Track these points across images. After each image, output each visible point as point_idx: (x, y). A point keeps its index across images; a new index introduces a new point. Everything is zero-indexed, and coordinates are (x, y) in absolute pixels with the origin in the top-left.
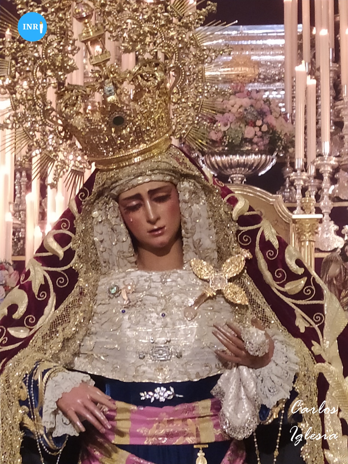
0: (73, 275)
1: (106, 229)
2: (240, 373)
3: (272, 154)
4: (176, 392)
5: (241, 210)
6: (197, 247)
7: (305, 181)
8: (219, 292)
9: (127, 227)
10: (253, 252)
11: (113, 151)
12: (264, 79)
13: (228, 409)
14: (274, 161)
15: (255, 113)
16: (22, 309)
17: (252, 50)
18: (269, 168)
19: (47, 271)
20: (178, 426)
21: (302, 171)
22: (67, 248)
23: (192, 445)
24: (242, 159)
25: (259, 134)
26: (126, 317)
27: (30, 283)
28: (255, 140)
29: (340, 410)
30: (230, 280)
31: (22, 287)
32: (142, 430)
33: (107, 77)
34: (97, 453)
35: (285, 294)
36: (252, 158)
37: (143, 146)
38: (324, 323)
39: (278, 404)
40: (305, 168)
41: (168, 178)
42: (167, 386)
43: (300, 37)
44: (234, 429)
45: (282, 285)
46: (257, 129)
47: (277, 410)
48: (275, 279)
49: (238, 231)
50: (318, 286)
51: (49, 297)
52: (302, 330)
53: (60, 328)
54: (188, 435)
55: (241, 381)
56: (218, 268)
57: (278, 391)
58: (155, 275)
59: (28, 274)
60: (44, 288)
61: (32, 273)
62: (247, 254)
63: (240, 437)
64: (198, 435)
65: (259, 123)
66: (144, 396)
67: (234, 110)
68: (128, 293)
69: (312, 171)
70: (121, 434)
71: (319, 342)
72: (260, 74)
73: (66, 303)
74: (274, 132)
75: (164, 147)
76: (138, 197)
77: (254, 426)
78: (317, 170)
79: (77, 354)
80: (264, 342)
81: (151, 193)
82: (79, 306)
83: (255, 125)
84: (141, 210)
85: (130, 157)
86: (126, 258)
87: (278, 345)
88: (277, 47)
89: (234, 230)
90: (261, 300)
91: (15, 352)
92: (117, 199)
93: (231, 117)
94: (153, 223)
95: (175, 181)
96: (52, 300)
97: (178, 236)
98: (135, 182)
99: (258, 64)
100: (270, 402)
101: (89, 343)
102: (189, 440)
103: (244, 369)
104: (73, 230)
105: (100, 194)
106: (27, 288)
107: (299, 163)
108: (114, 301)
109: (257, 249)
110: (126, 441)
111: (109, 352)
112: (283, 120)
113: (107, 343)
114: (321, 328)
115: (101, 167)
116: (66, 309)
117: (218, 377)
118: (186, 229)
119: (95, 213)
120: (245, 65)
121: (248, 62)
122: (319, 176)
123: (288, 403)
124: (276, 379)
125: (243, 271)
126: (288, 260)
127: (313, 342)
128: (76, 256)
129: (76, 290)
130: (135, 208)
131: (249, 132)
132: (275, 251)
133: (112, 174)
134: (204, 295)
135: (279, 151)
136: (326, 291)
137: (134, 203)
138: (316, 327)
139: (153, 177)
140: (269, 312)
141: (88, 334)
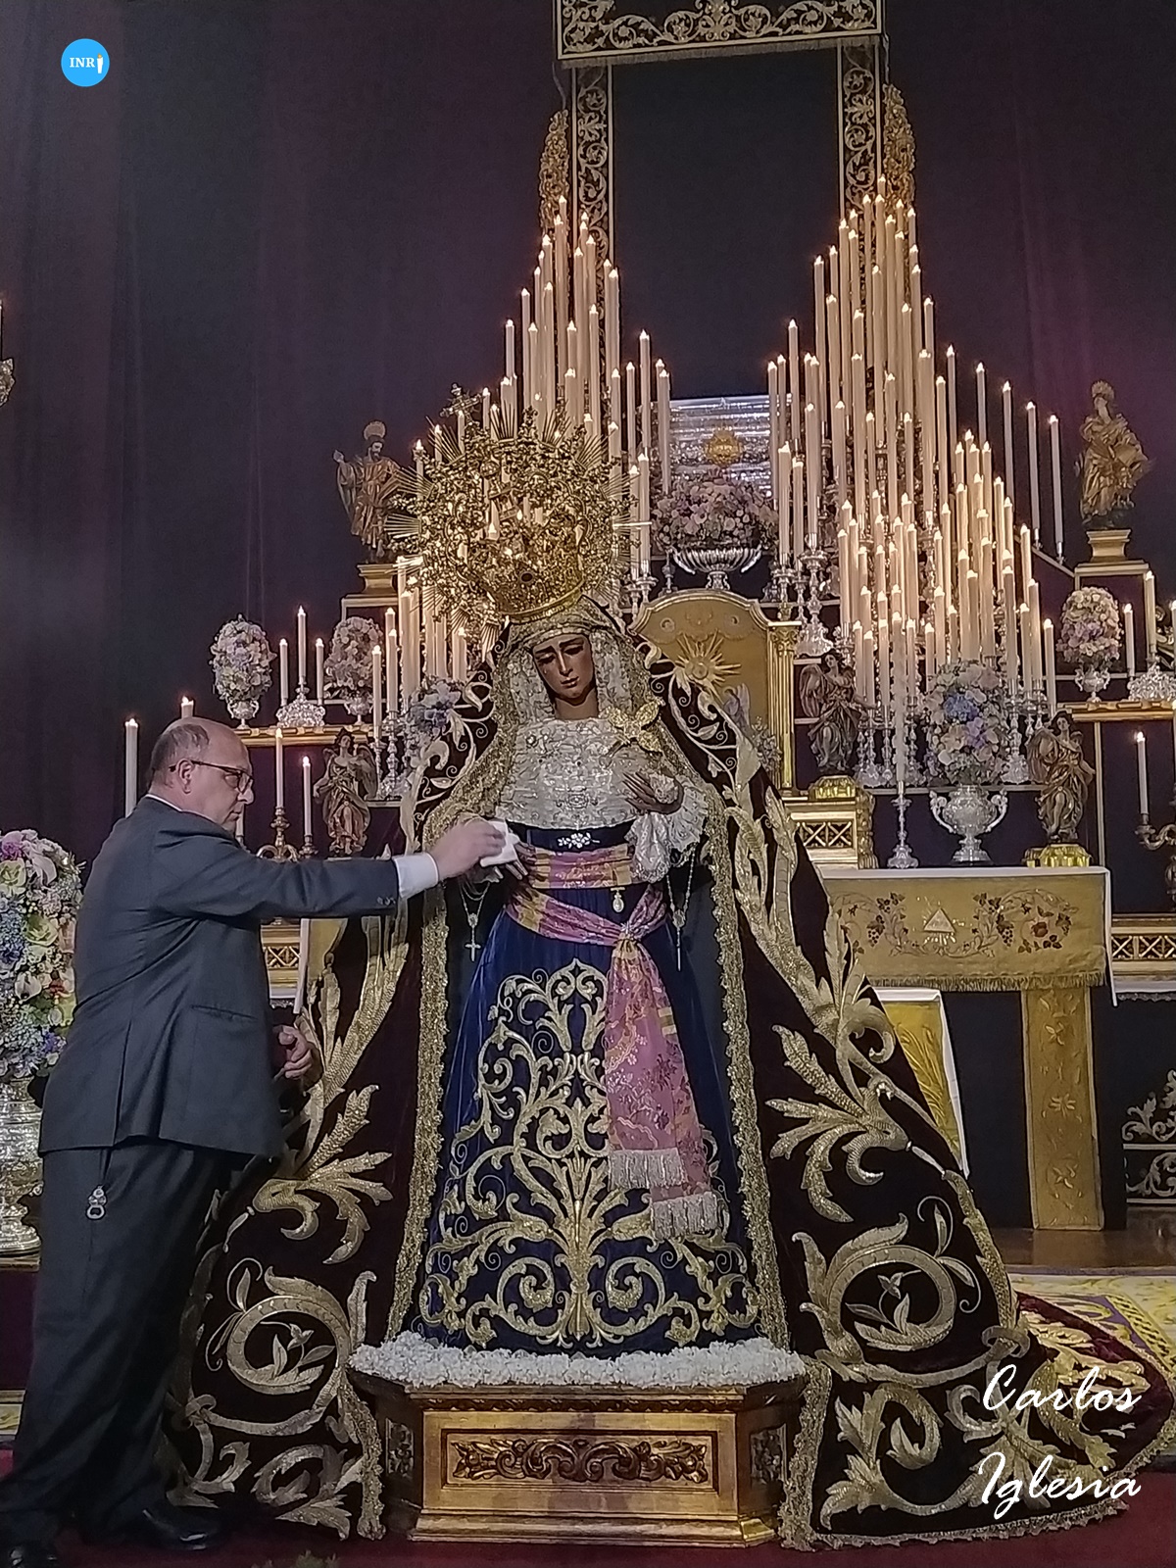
0: (492, 726)
1: (521, 680)
2: (651, 819)
3: (756, 547)
4: (592, 838)
5: (654, 658)
6: (612, 693)
7: (790, 579)
8: (634, 739)
9: (542, 679)
10: (666, 699)
11: (524, 606)
12: (749, 458)
13: (640, 853)
14: (759, 555)
15: (735, 502)
16: (444, 761)
17: (736, 425)
18: (752, 563)
19: (467, 723)
20: (595, 870)
21: (787, 567)
22: (485, 699)
23: (609, 888)
24: (723, 554)
25: (741, 525)
26: (544, 766)
27: (451, 734)
28: (736, 533)
29: (750, 852)
30: (644, 728)
31: (443, 739)
32: (561, 875)
33: (516, 533)
34: (519, 898)
35: (698, 739)
36: (733, 552)
37: (552, 600)
38: (736, 768)
39: (689, 847)
40: (791, 564)
41: (579, 630)
42: (584, 832)
43: (789, 409)
44: (646, 873)
45: (696, 731)
46: (738, 520)
47: (688, 854)
48: (689, 725)
49: (651, 680)
50: (730, 731)
51: (469, 747)
52: (714, 775)
53: (480, 779)
54: (605, 879)
55: (652, 829)
56: (632, 716)
57: (689, 835)
58: (572, 725)
59: (448, 726)
60: (465, 739)
61: (452, 724)
62: (662, 703)
63: (653, 880)
64: (615, 879)
65: (740, 513)
66: (562, 842)
67: (711, 499)
68: (544, 744)
69: (799, 565)
70: (542, 879)
71: (731, 787)
72: (745, 453)
73: (486, 753)
74: (758, 523)
75: (575, 600)
76: (550, 649)
77: (666, 869)
78: (805, 566)
79: (497, 803)
80: (673, 789)
81: (563, 645)
82: (499, 756)
83: (734, 516)
84: (554, 661)
85: (541, 612)
86: (542, 708)
87: (687, 792)
88: (764, 420)
89: (647, 678)
90: (674, 746)
91: (439, 801)
92: (531, 651)
93: (708, 507)
94: (567, 675)
95: (586, 633)
96: (472, 752)
97: (592, 685)
98: (546, 635)
99: (742, 440)
100: (681, 847)
101: (508, 792)
102: (606, 883)
103: (655, 815)
104: (490, 682)
105: (514, 647)
106: (448, 739)
107: (784, 559)
108: (531, 750)
109: (670, 696)
110: (546, 885)
111: (528, 801)
112: (768, 509)
113: (526, 792)
114: (733, 772)
115: (513, 621)
116: (486, 760)
117: (631, 822)
118: (600, 679)
119: (510, 666)
120: (727, 443)
121: (731, 440)
122: (806, 572)
123: (699, 847)
124: (686, 824)
125: (657, 718)
126: (700, 706)
127: (725, 787)
128: (494, 708)
129: (496, 740)
130: (548, 661)
131: (729, 524)
132: (687, 698)
133: (524, 627)
134: (618, 743)
135: (764, 544)
136: (739, 736)
137: (547, 656)
138: (728, 771)
139: (564, 631)
140: (682, 757)
141: (507, 783)
